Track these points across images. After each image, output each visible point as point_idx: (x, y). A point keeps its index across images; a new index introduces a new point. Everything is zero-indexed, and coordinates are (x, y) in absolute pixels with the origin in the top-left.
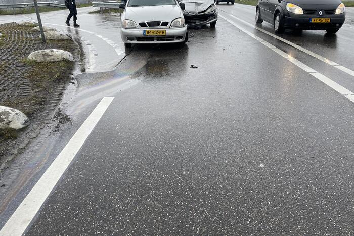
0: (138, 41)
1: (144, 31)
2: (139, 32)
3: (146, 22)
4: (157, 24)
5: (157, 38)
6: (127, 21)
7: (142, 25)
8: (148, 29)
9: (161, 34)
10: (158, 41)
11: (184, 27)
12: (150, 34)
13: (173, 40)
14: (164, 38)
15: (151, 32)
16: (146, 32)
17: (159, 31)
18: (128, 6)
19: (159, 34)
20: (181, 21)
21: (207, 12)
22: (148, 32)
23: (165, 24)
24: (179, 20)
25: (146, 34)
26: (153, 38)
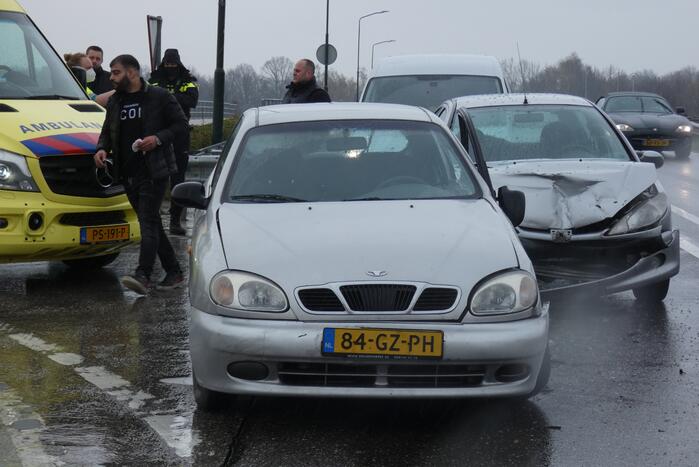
0: (286, 380)
1: (329, 333)
2: (301, 335)
3: (335, 288)
4: (395, 296)
5: (392, 369)
6: (237, 281)
7: (317, 299)
8: (347, 320)
9: (417, 350)
10: (392, 383)
11: (534, 316)
12: (357, 349)
13: (476, 383)
14: (431, 369)
15: (361, 341)
16: (338, 340)
17: (405, 337)
18: (224, 199)
19: (404, 350)
20: (523, 287)
21: (619, 228)
22: (347, 336)
23: (438, 298)
24: (513, 281)
25: (338, 349)
26: (372, 369)
